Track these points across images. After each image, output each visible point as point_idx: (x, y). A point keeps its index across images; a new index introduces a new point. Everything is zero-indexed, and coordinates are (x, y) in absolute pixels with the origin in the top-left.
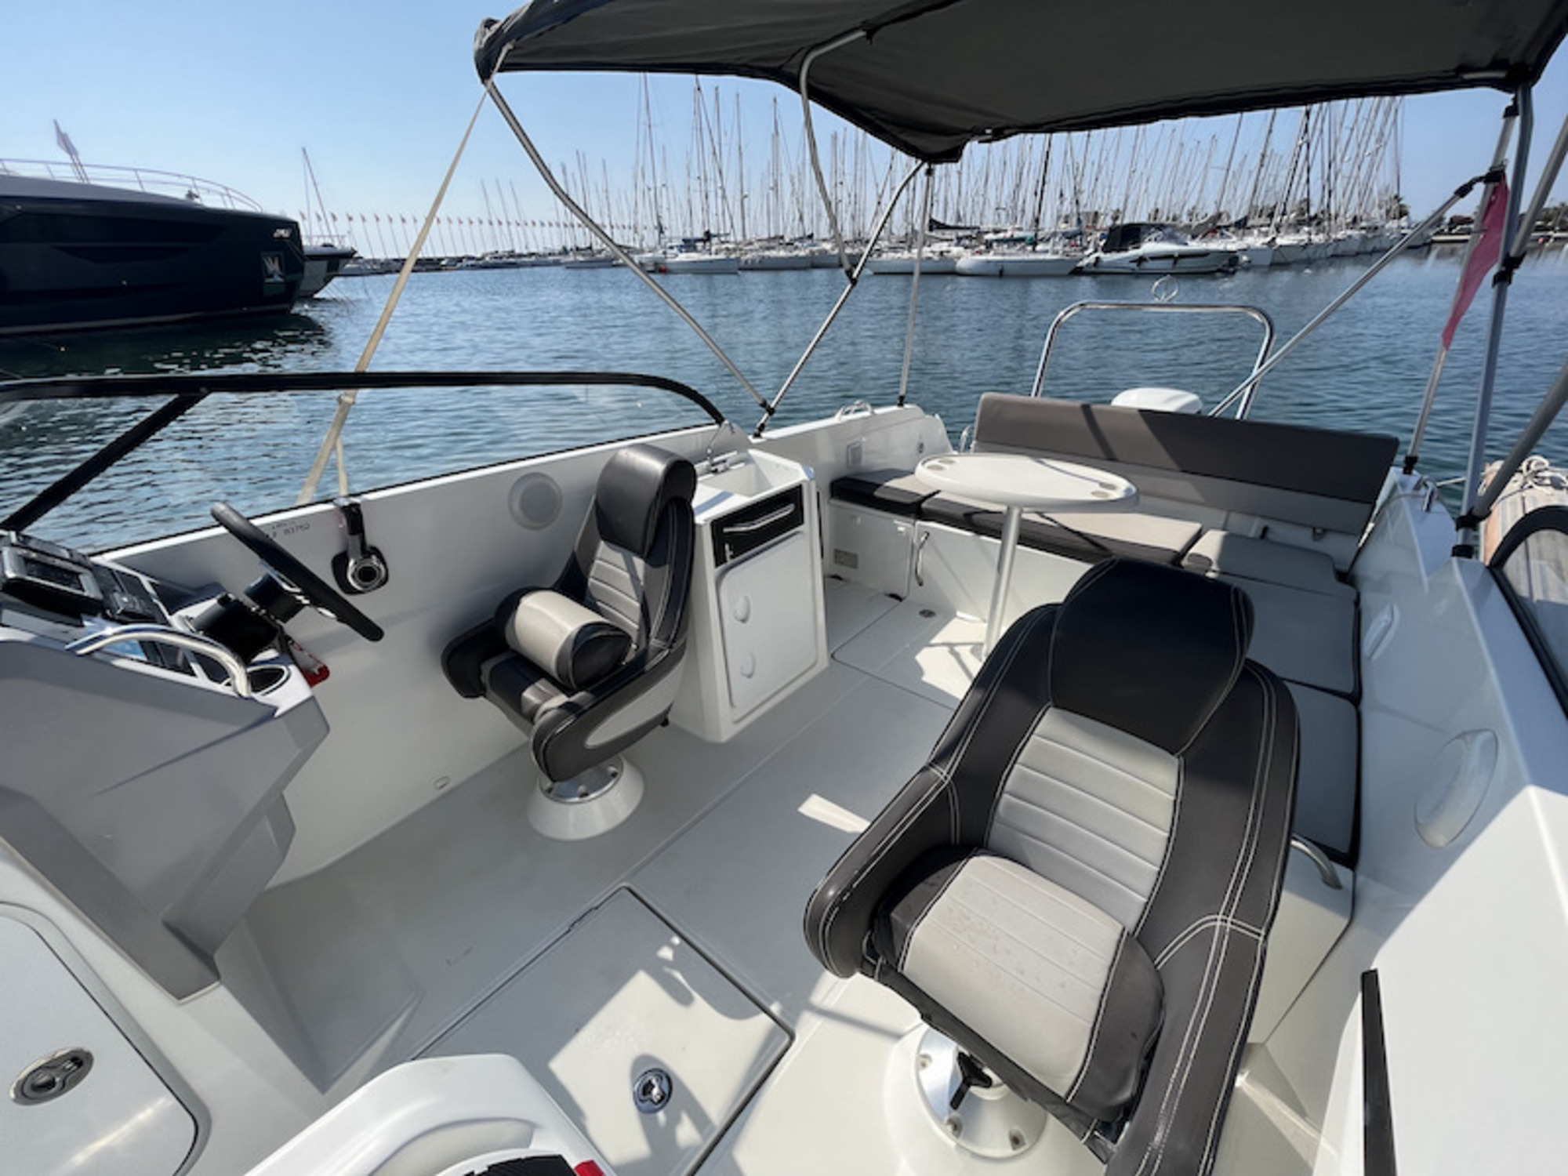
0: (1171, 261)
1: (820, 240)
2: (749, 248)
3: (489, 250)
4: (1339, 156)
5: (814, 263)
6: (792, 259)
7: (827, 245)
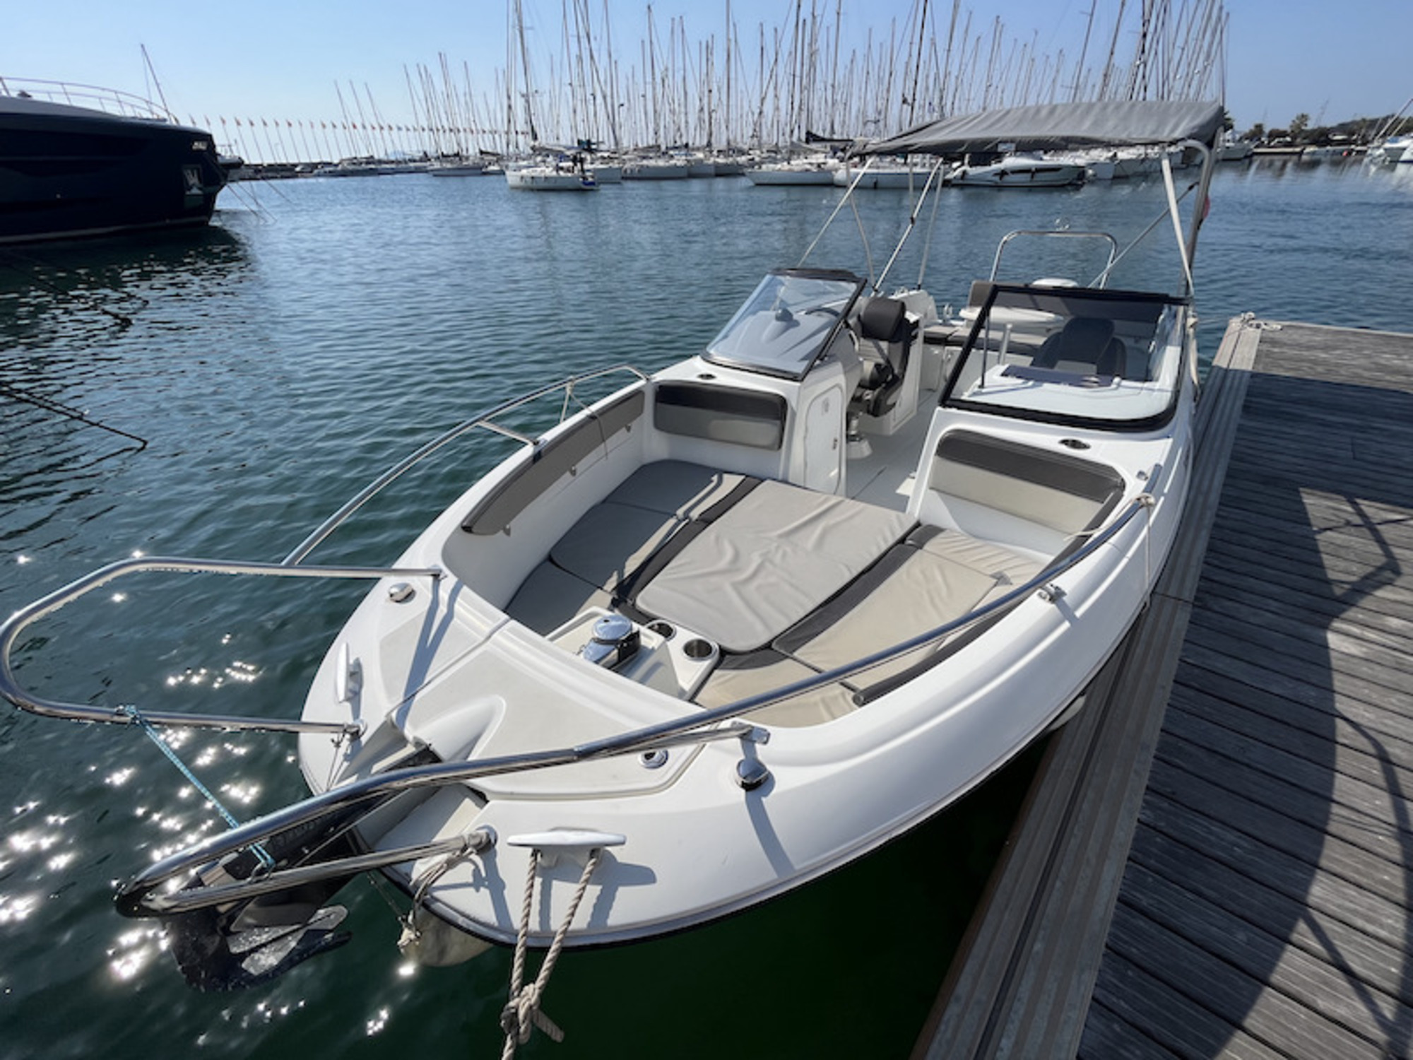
0: (1028, 176)
1: (693, 149)
2: (625, 157)
3: (346, 155)
4: (1171, 75)
5: (691, 173)
6: (669, 168)
7: (700, 155)
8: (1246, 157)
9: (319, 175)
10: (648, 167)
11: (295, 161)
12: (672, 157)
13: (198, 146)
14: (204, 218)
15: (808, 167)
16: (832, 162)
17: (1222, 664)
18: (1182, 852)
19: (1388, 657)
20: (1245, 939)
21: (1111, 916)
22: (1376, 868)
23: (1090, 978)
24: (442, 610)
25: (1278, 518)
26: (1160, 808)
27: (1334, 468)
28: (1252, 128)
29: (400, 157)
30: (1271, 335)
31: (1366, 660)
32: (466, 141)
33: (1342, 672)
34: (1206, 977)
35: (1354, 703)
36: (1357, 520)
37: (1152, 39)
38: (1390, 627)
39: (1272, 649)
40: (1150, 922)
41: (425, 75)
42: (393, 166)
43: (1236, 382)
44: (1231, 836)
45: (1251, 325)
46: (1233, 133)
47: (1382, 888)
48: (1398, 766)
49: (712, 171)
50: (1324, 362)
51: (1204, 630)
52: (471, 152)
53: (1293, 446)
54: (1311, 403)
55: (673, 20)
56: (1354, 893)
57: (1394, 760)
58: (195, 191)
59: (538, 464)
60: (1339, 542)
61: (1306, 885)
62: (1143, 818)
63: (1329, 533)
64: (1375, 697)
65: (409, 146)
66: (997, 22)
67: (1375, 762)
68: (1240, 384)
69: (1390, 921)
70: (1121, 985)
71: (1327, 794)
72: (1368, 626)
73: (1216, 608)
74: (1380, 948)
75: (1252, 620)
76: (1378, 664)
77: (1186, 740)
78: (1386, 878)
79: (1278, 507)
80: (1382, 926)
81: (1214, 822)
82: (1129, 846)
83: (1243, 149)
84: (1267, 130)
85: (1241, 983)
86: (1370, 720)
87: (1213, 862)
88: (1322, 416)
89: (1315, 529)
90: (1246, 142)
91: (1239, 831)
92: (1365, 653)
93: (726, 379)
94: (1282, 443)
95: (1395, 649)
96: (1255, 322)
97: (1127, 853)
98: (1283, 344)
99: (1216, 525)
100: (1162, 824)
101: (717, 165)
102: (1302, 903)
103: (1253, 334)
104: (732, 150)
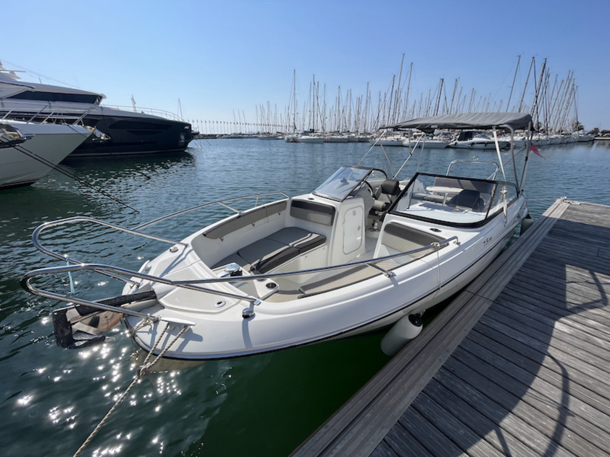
0: (484, 145)
1: (351, 133)
2: (326, 135)
3: (233, 132)
4: (551, 109)
5: (349, 141)
6: (342, 139)
7: (354, 135)
8: (590, 141)
9: (223, 138)
10: (334, 138)
11: (216, 133)
12: (343, 135)
13: (187, 127)
14: (183, 149)
15: (393, 139)
16: (403, 138)
17: (497, 326)
18: (448, 394)
19: (582, 335)
20: (463, 433)
21: (405, 410)
22: (540, 418)
23: (385, 432)
24: (183, 256)
25: (548, 275)
26: (445, 375)
27: (585, 259)
28: (593, 129)
29: (250, 133)
30: (574, 206)
31: (571, 335)
32: (273, 129)
33: (556, 338)
34: (438, 443)
35: (558, 351)
36: (592, 281)
37: (541, 97)
38: (589, 324)
39: (525, 324)
40: (422, 417)
41: (262, 108)
42: (247, 136)
43: (549, 223)
44: (474, 392)
45: (566, 202)
46: (584, 132)
47: (541, 427)
48: (572, 380)
49: (357, 140)
50: (597, 219)
51: (495, 312)
52: (274, 133)
53: (568, 249)
54: (583, 233)
55: (348, 91)
56: (526, 427)
57: (570, 377)
58: (183, 141)
59: (238, 219)
60: (576, 287)
61: (501, 418)
62: (435, 377)
63: (573, 284)
64: (569, 350)
65: (253, 130)
66: (473, 90)
67: (560, 377)
68: (551, 223)
69: (538, 441)
70: (398, 437)
71: (528, 384)
72: (577, 322)
73: (505, 305)
74: (529, 451)
75: (520, 311)
76: (576, 337)
77: (468, 352)
78: (544, 423)
79: (551, 271)
80: (534, 442)
81: (467, 385)
82: (425, 386)
83: (588, 138)
84: (601, 130)
85: (454, 450)
86: (563, 359)
87: (461, 400)
88: (586, 238)
89: (567, 281)
90: (589, 135)
91: (479, 391)
92: (572, 332)
93: (317, 200)
94: (562, 247)
95: (588, 333)
96: (568, 201)
97: (422, 388)
98: (579, 210)
99: (517, 274)
100: (444, 381)
101: (359, 138)
102: (497, 425)
103: (566, 205)
104: (366, 133)
